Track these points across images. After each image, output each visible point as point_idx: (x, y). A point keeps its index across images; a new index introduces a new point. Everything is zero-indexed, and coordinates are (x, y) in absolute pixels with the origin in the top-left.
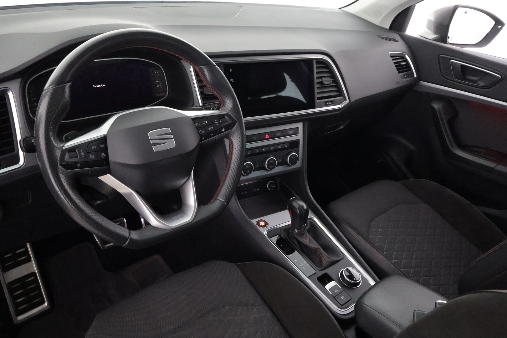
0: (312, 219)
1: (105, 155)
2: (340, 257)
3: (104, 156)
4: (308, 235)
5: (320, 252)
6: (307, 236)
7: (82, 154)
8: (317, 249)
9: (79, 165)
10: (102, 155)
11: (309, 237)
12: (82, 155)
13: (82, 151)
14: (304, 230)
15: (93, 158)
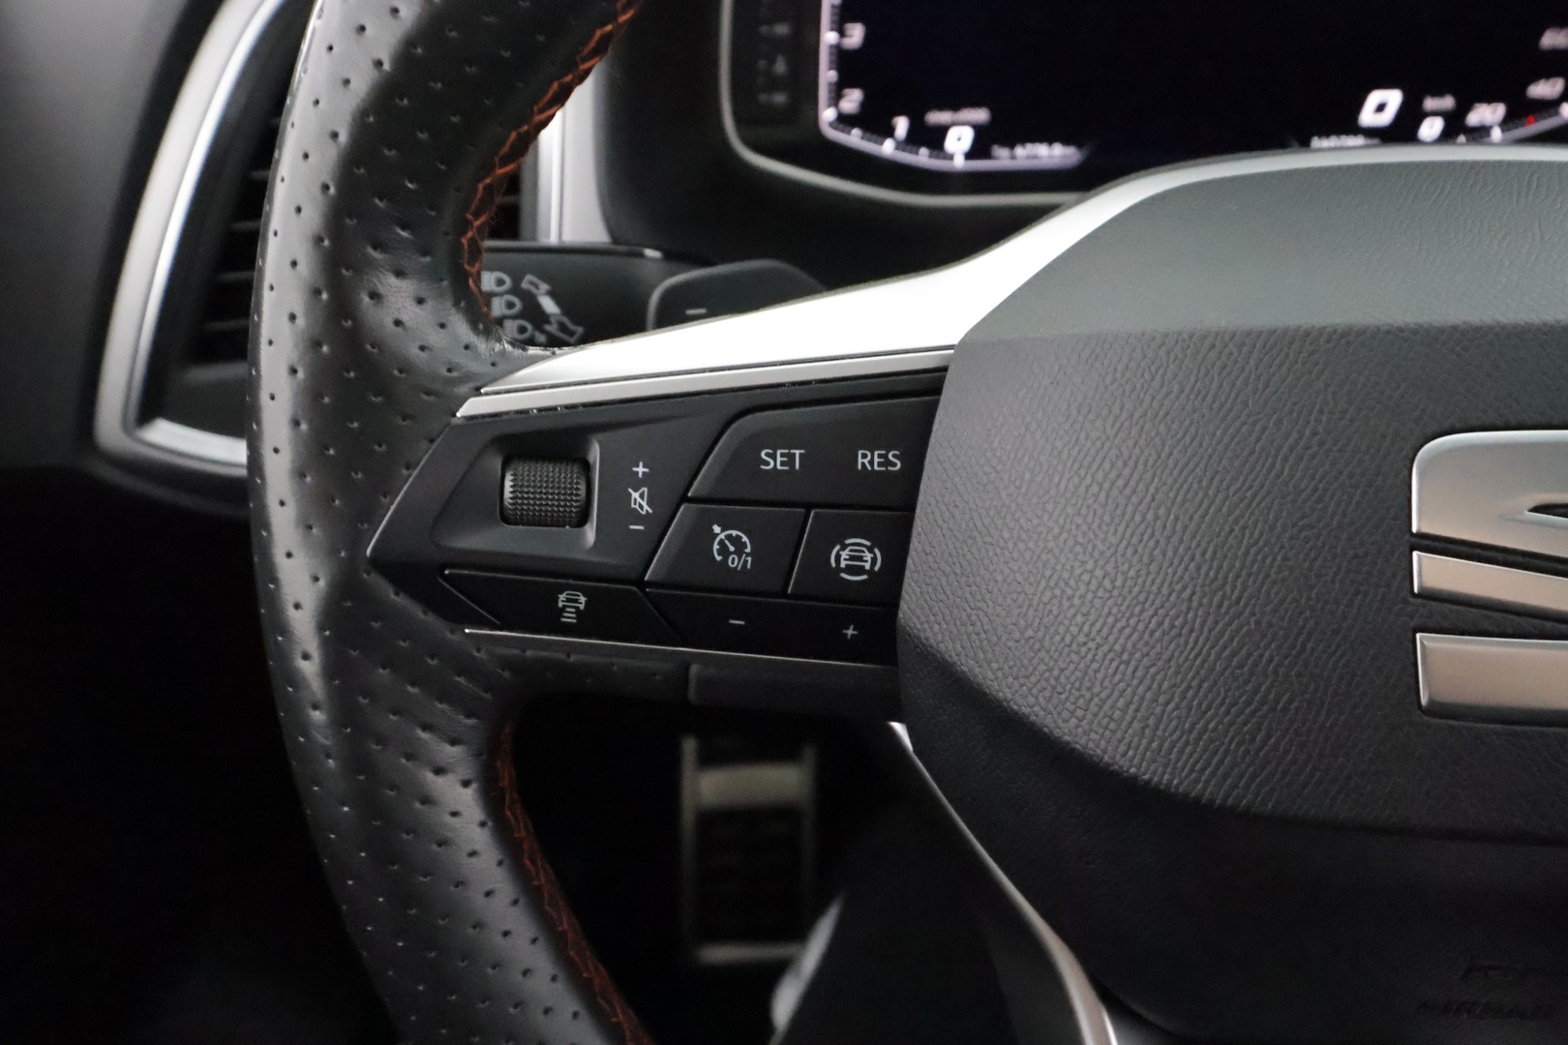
1: (871, 559)
3: (860, 570)
7: (639, 500)
9: (572, 603)
10: (841, 556)
12: (637, 518)
13: (641, 470)
15: (734, 562)
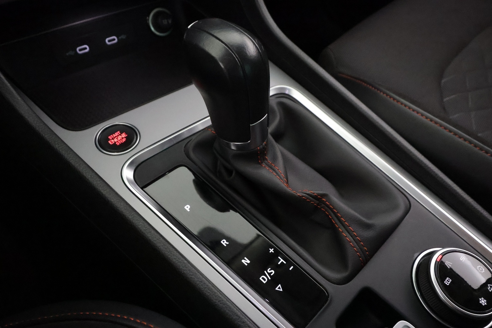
0: (283, 95)
2: (396, 207)
4: (278, 149)
5: (328, 206)
6: (275, 159)
8: (320, 198)
11: (283, 155)
14: (264, 137)
